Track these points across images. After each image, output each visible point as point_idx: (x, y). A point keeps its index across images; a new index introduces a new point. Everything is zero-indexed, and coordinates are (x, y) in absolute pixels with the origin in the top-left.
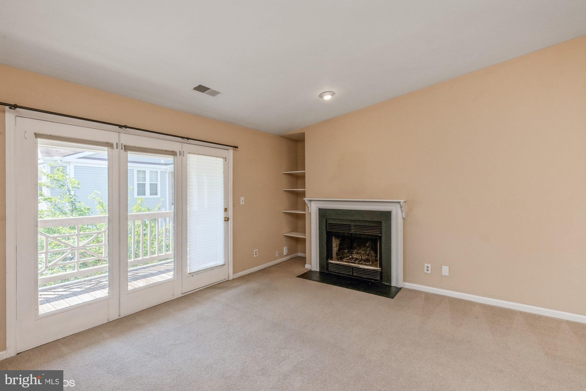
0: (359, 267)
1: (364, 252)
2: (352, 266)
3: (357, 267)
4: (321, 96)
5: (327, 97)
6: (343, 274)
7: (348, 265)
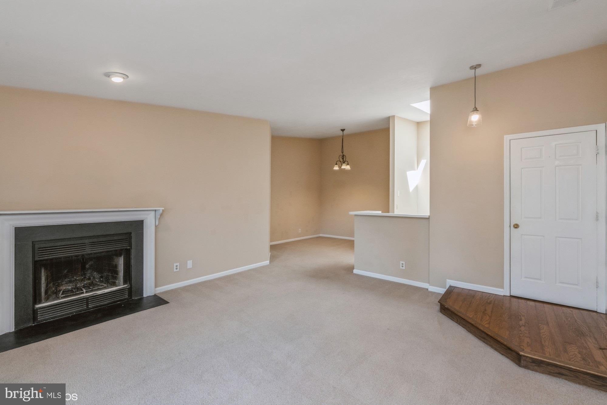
0: (97, 294)
1: (83, 277)
2: (85, 297)
3: (95, 295)
4: (108, 75)
5: (117, 80)
6: (71, 313)
7: (78, 298)
